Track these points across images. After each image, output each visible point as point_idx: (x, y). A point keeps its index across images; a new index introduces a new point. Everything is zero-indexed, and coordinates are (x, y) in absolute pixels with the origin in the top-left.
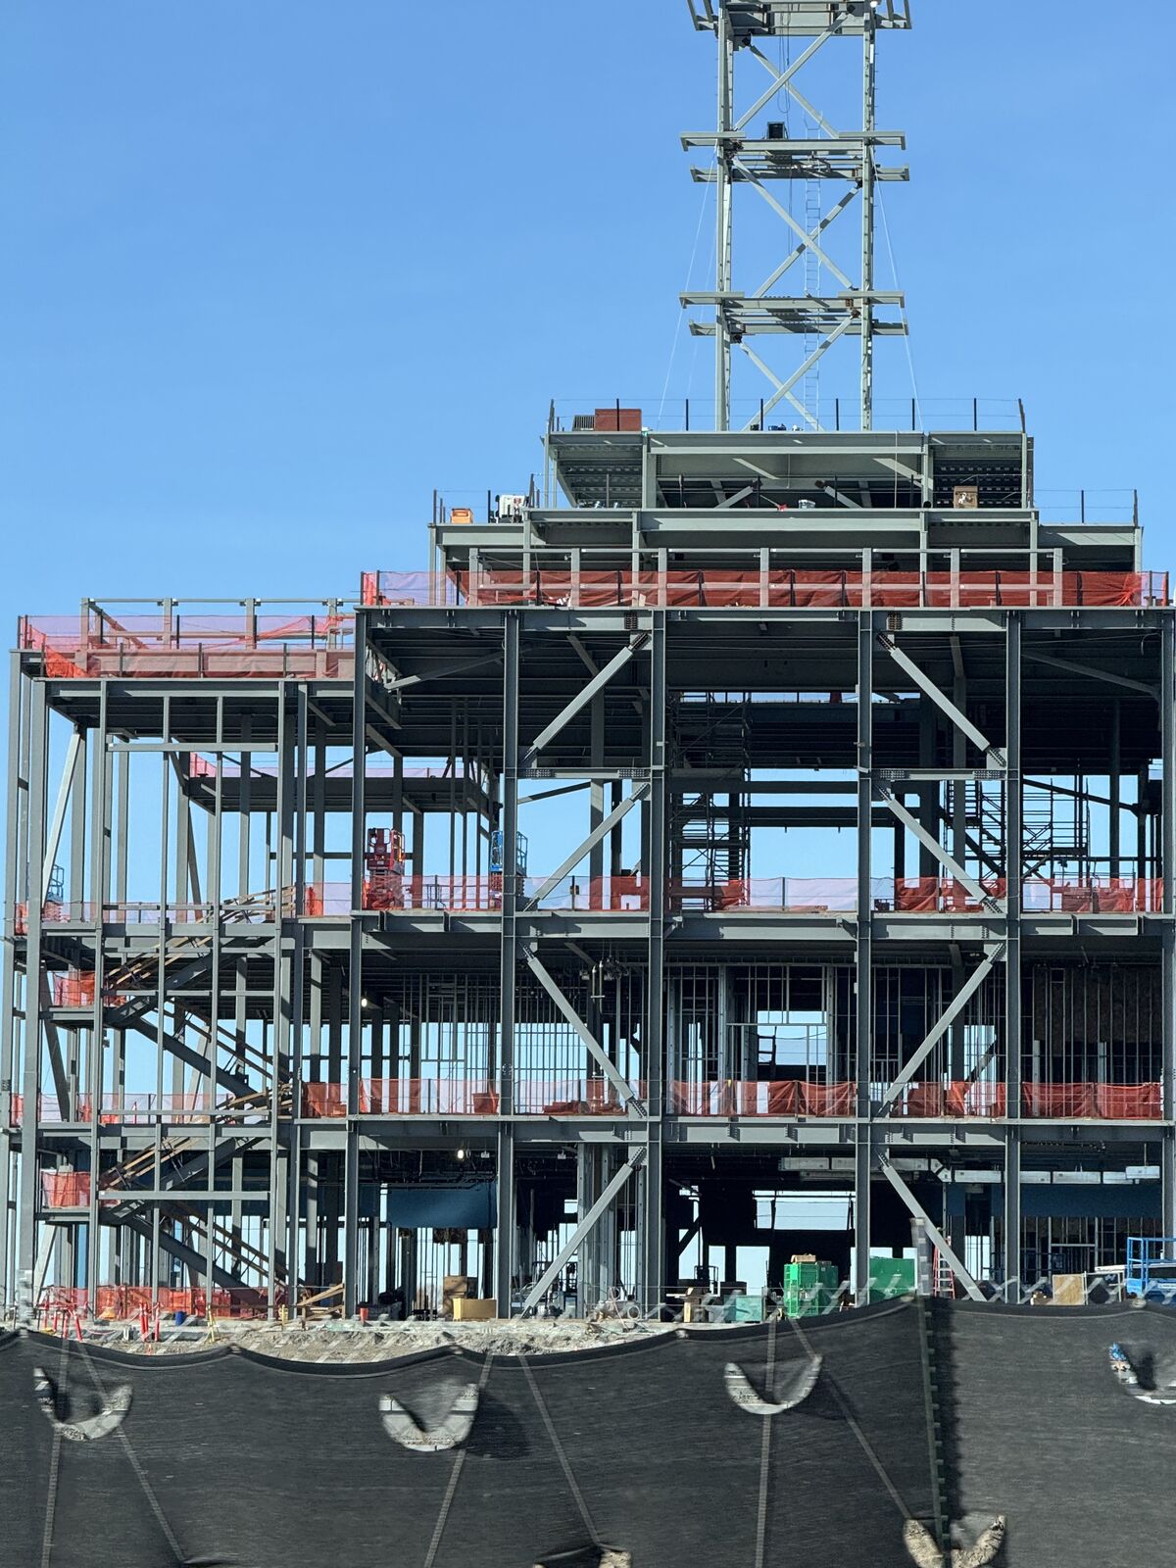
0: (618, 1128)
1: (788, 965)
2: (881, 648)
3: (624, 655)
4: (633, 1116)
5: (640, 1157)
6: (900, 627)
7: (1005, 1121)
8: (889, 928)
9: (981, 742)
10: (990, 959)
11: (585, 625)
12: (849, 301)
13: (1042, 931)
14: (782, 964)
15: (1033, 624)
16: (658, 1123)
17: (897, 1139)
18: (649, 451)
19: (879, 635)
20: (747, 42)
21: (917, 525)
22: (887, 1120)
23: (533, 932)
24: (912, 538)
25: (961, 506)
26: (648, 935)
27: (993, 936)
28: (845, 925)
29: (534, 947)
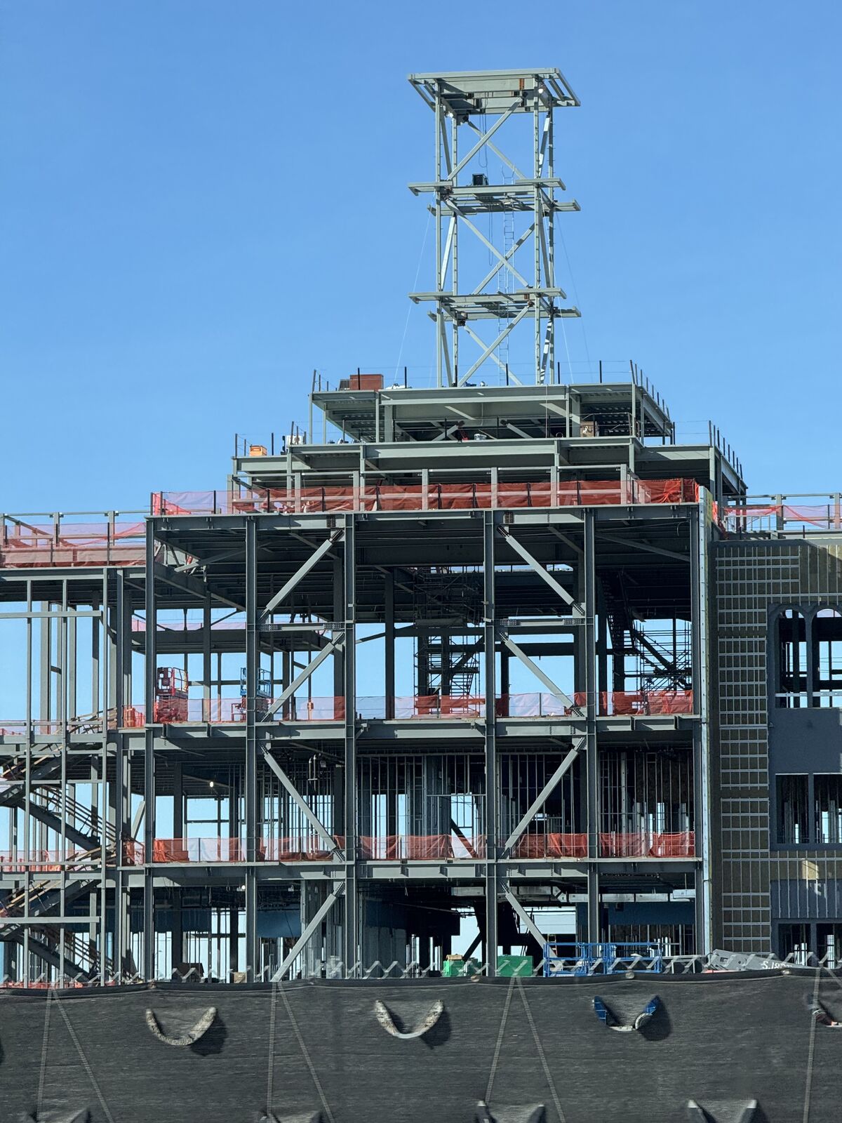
0: (326, 870)
1: (468, 754)
2: (499, 536)
3: (327, 545)
4: (336, 861)
5: (342, 889)
6: (513, 521)
7: (587, 860)
8: (508, 728)
9: (568, 599)
10: (576, 748)
11: (300, 526)
12: (527, 295)
13: (611, 728)
14: (465, 754)
15: (603, 517)
16: (353, 865)
17: (515, 874)
18: (380, 403)
19: (498, 527)
20: (466, 119)
21: (552, 449)
22: (508, 860)
23: (268, 736)
24: (548, 459)
25: (585, 435)
26: (344, 737)
27: (578, 732)
28: (477, 727)
29: (269, 746)
